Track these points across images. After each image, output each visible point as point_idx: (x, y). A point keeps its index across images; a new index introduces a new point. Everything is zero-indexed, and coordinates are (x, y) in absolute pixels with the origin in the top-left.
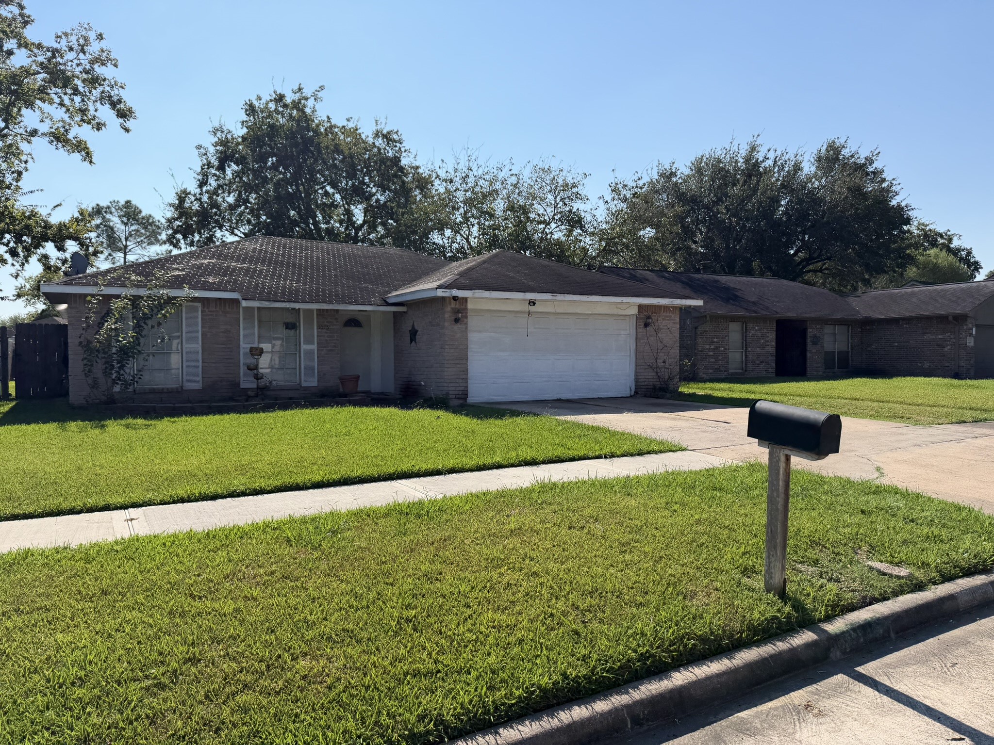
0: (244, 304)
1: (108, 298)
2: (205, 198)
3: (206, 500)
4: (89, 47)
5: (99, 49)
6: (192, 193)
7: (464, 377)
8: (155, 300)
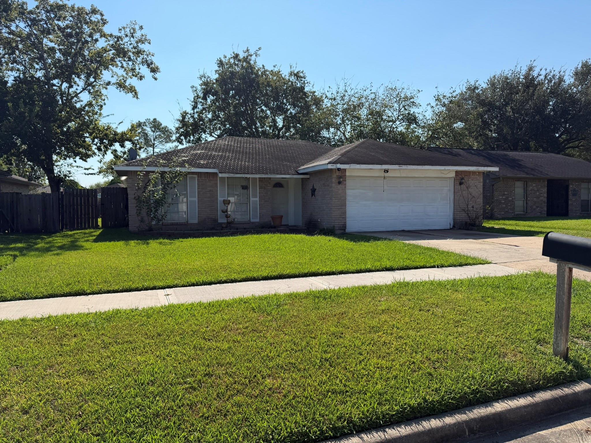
0: (220, 175)
1: (148, 173)
2: (196, 116)
3: (206, 285)
4: (136, 34)
5: (141, 35)
6: (189, 113)
7: (344, 216)
8: (173, 174)
